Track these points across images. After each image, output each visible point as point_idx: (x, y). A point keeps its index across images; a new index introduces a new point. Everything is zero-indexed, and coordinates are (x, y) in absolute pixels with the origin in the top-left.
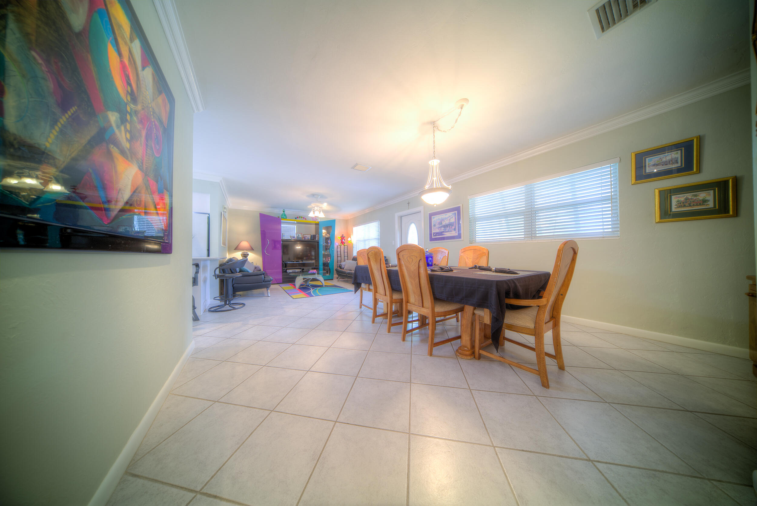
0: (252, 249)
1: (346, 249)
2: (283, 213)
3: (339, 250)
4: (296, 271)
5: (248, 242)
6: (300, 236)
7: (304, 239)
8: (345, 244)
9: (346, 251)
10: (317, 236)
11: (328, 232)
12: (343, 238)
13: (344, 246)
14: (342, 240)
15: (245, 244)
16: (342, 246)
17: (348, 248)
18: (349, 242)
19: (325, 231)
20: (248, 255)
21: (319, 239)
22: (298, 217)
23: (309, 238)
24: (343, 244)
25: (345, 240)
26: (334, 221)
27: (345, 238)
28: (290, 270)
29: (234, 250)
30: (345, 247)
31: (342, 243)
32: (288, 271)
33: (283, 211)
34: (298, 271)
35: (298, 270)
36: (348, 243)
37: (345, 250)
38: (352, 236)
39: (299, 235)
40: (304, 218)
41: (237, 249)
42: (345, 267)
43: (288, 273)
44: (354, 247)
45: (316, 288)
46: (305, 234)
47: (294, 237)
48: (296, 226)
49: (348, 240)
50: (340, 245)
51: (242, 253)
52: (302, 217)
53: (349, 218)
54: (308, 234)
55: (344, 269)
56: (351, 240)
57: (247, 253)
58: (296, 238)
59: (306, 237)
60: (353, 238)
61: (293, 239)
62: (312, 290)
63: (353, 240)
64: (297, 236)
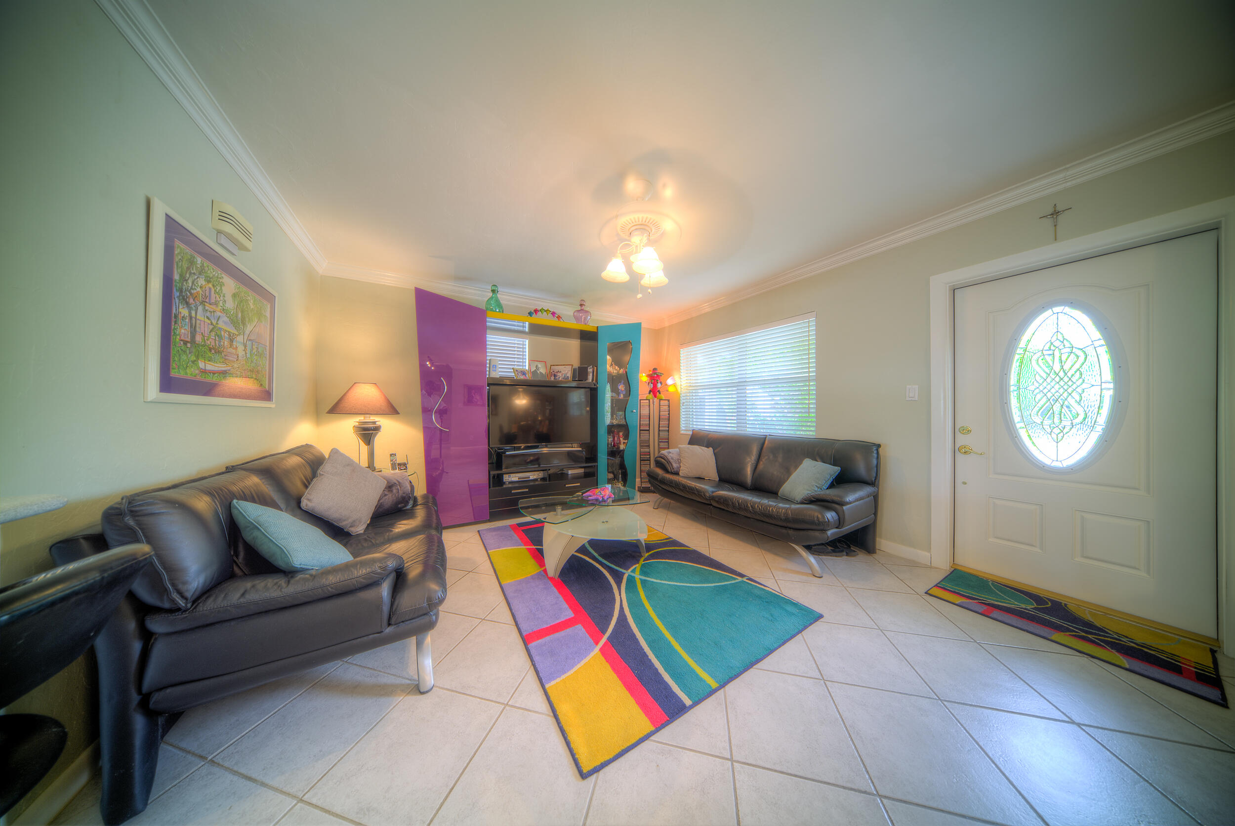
0: (392, 410)
1: (664, 408)
2: (492, 298)
3: (646, 411)
4: (531, 478)
5: (378, 386)
6: (542, 370)
8: (661, 396)
9: (664, 414)
10: (590, 370)
12: (655, 376)
13: (660, 400)
14: (654, 385)
15: (367, 393)
16: (655, 401)
17: (670, 406)
18: (671, 389)
20: (377, 429)
21: (595, 378)
22: (536, 311)
23: (569, 375)
24: (655, 396)
25: (659, 384)
26: (637, 327)
27: (660, 380)
28: (514, 475)
29: (327, 413)
30: (663, 403)
31: (655, 391)
32: (507, 478)
34: (535, 477)
35: (536, 473)
36: (667, 391)
37: (661, 413)
38: (676, 377)
39: (539, 366)
40: (553, 314)
41: (337, 409)
42: (680, 467)
43: (504, 486)
44: (681, 405)
45: (627, 573)
46: (557, 365)
47: (523, 373)
48: (527, 341)
49: (666, 385)
50: (648, 398)
51: (357, 424)
52: (550, 309)
53: (667, 324)
54: (564, 365)
55: (680, 474)
56: (675, 385)
57: (374, 423)
58: (529, 377)
59: (559, 374)
60: (681, 378)
61: (522, 377)
62: (620, 595)
63: (681, 385)
64: (533, 369)
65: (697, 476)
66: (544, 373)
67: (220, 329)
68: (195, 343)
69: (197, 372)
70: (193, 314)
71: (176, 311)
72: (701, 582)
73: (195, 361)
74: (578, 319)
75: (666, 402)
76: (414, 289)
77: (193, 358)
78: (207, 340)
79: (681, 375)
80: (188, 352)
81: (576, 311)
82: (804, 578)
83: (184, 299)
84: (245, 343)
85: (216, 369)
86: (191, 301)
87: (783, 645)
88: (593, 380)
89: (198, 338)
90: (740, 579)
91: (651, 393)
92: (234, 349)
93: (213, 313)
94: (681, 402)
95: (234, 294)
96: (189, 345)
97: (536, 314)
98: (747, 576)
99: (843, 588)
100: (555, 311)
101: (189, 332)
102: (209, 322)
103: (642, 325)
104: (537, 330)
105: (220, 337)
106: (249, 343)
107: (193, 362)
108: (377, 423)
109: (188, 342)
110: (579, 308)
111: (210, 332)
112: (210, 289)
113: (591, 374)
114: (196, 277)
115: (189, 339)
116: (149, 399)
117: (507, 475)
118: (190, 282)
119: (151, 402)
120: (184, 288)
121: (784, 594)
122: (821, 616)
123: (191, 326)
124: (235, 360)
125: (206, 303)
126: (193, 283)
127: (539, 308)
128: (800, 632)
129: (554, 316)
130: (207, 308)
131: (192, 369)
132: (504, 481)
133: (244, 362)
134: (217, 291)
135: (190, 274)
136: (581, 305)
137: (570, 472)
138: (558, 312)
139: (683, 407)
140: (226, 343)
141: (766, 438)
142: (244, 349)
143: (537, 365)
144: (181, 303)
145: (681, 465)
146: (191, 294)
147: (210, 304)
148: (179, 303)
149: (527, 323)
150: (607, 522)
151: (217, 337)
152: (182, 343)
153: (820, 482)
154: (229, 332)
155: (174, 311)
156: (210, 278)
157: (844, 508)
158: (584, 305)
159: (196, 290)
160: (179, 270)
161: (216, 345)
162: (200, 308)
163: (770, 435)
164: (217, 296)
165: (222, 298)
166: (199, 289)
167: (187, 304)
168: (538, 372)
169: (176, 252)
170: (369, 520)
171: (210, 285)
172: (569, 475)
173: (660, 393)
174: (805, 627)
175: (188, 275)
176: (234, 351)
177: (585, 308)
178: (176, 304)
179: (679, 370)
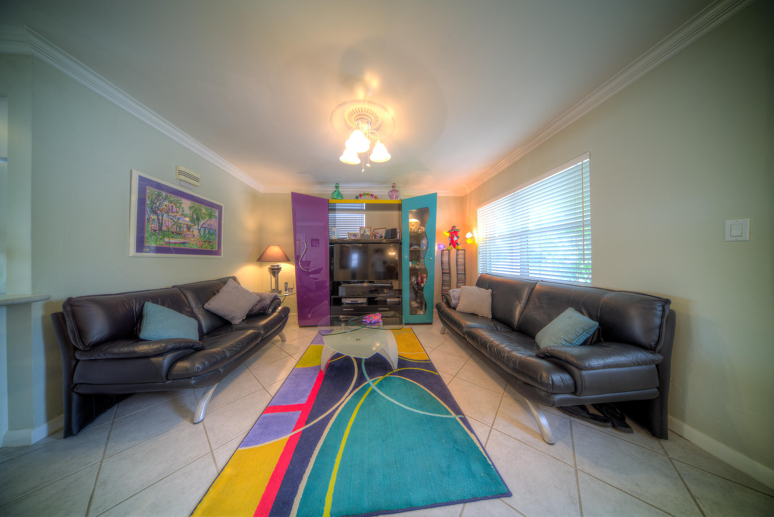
0: (287, 259)
1: (461, 256)
3: (446, 259)
4: (359, 302)
5: (280, 247)
6: (368, 233)
7: (374, 237)
8: (460, 247)
9: (461, 260)
10: (398, 230)
11: (423, 223)
12: (454, 232)
13: (458, 250)
14: (452, 238)
15: (275, 250)
16: (453, 251)
17: (467, 255)
18: (469, 242)
19: (416, 221)
20: (280, 269)
21: (401, 236)
22: (361, 195)
23: (385, 235)
24: (454, 247)
25: (458, 237)
26: (434, 197)
27: (459, 234)
28: (348, 299)
30: (460, 252)
31: (453, 243)
32: (344, 301)
33: (336, 187)
34: (361, 302)
35: (362, 299)
36: (466, 243)
37: (459, 260)
38: (475, 231)
39: (366, 230)
40: (372, 195)
41: (261, 259)
42: (458, 304)
43: (343, 306)
44: (478, 253)
45: (369, 381)
46: (377, 229)
47: (355, 235)
48: (364, 215)
49: (466, 238)
50: (448, 249)
51: (270, 266)
52: (369, 193)
53: (468, 191)
54: (381, 229)
55: (457, 309)
56: (472, 238)
57: (278, 266)
58: (358, 237)
59: (378, 235)
60: (478, 232)
61: (353, 238)
62: (346, 398)
63: (478, 238)
64: (362, 232)
65: (471, 312)
66: (369, 235)
67: (180, 223)
68: (162, 230)
69: (164, 243)
70: (160, 218)
71: (148, 217)
72: (416, 408)
73: (162, 238)
74: (391, 197)
75: (462, 252)
76: (291, 193)
77: (161, 237)
78: (171, 229)
79: (477, 230)
80: (157, 234)
81: (390, 191)
82: (527, 437)
83: (153, 211)
84: (199, 229)
85: (178, 241)
86: (159, 212)
87: (431, 507)
88: (400, 237)
89: (164, 228)
90: (453, 415)
91: (451, 245)
92: (191, 232)
93: (174, 217)
94: (478, 251)
95: (190, 207)
96: (157, 232)
97: (361, 197)
98: (464, 415)
99: (573, 471)
100: (373, 193)
101: (158, 226)
102: (172, 221)
103: (437, 194)
104: (370, 207)
105: (180, 227)
106: (202, 230)
107: (161, 239)
108: (280, 266)
109: (156, 230)
110: (392, 189)
111: (173, 225)
112: (172, 206)
113: (399, 234)
114: (162, 201)
115: (158, 229)
116: (130, 256)
117: (344, 299)
118: (158, 204)
119: (131, 257)
120: (153, 207)
121: (487, 449)
122: (508, 494)
123: (159, 223)
124: (192, 237)
125: (169, 213)
126: (160, 204)
127: (362, 193)
128: (464, 501)
129: (372, 197)
130: (170, 214)
131: (160, 242)
132: (342, 302)
133: (199, 238)
134: (178, 206)
135: (158, 200)
136: (393, 187)
137: (388, 300)
138: (375, 194)
139: (480, 255)
140: (185, 230)
141: (536, 283)
142: (198, 232)
143: (365, 230)
144: (152, 213)
145: (460, 302)
146: (159, 209)
147: (172, 213)
148: (150, 214)
149: (364, 204)
150: (359, 339)
151: (178, 227)
152: (153, 231)
153: (569, 336)
154: (187, 225)
155: (147, 217)
156: (172, 201)
157: (584, 373)
158: (396, 187)
159: (162, 207)
160: (150, 199)
161: (177, 231)
162: (165, 215)
163: (541, 281)
164: (177, 208)
165: (181, 209)
166: (164, 206)
167: (156, 213)
168: (365, 234)
169: (148, 192)
170: (245, 317)
171: (172, 204)
172: (388, 302)
173: (458, 245)
174: (475, 499)
175: (156, 201)
176: (191, 233)
177: (396, 189)
178: (148, 214)
179: (476, 226)
